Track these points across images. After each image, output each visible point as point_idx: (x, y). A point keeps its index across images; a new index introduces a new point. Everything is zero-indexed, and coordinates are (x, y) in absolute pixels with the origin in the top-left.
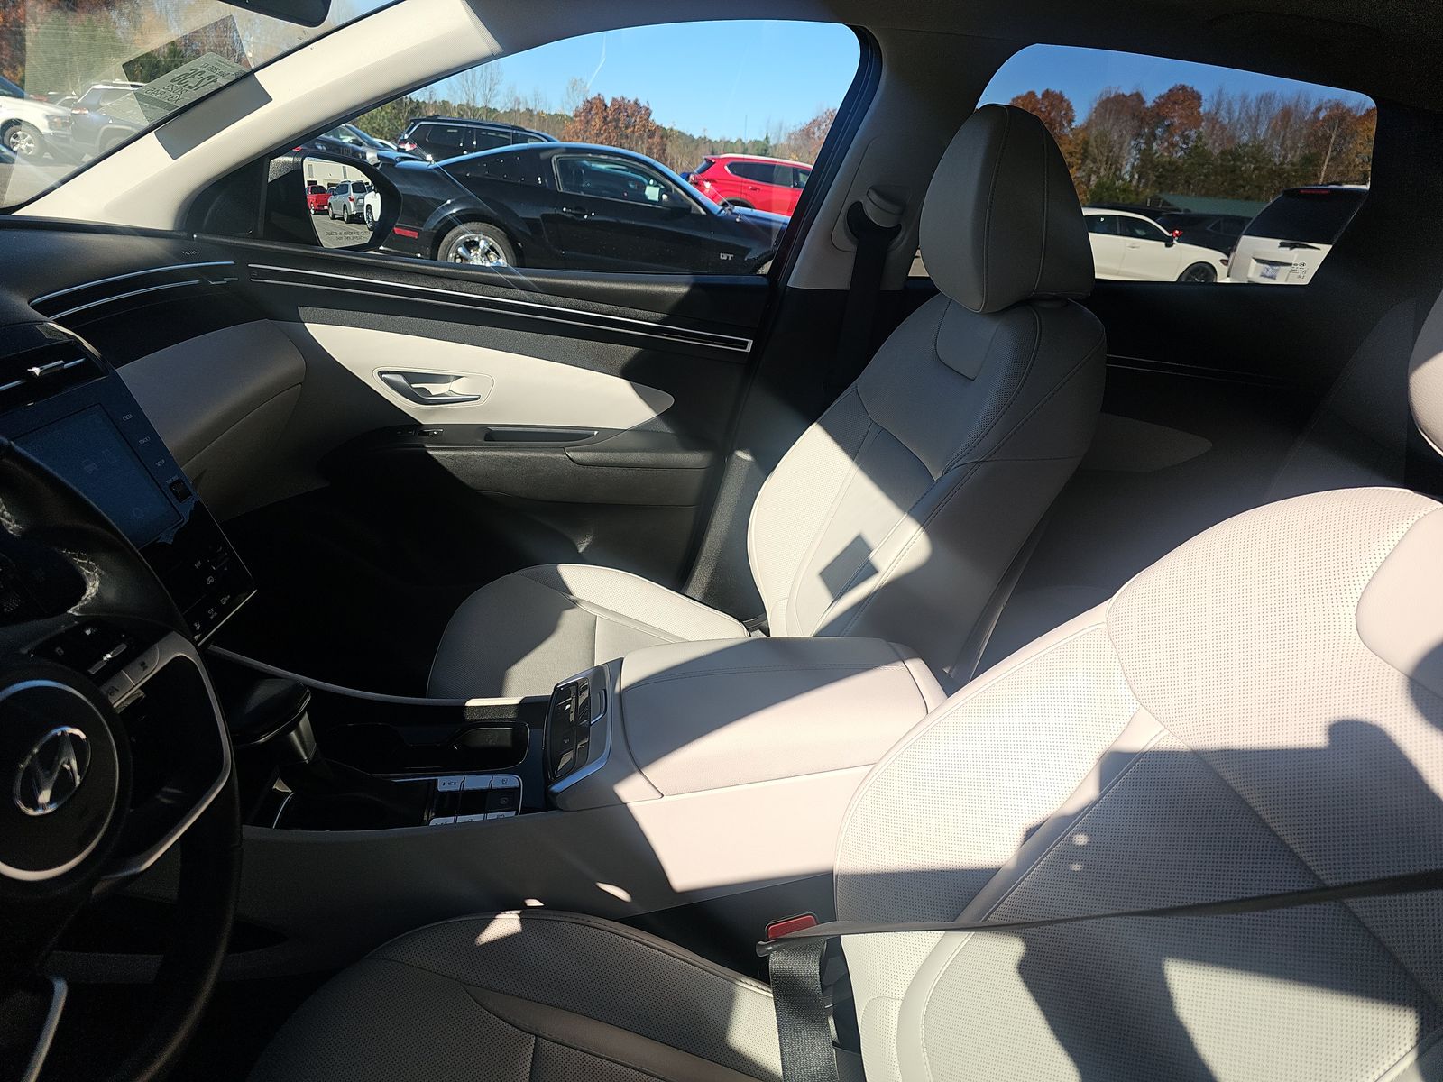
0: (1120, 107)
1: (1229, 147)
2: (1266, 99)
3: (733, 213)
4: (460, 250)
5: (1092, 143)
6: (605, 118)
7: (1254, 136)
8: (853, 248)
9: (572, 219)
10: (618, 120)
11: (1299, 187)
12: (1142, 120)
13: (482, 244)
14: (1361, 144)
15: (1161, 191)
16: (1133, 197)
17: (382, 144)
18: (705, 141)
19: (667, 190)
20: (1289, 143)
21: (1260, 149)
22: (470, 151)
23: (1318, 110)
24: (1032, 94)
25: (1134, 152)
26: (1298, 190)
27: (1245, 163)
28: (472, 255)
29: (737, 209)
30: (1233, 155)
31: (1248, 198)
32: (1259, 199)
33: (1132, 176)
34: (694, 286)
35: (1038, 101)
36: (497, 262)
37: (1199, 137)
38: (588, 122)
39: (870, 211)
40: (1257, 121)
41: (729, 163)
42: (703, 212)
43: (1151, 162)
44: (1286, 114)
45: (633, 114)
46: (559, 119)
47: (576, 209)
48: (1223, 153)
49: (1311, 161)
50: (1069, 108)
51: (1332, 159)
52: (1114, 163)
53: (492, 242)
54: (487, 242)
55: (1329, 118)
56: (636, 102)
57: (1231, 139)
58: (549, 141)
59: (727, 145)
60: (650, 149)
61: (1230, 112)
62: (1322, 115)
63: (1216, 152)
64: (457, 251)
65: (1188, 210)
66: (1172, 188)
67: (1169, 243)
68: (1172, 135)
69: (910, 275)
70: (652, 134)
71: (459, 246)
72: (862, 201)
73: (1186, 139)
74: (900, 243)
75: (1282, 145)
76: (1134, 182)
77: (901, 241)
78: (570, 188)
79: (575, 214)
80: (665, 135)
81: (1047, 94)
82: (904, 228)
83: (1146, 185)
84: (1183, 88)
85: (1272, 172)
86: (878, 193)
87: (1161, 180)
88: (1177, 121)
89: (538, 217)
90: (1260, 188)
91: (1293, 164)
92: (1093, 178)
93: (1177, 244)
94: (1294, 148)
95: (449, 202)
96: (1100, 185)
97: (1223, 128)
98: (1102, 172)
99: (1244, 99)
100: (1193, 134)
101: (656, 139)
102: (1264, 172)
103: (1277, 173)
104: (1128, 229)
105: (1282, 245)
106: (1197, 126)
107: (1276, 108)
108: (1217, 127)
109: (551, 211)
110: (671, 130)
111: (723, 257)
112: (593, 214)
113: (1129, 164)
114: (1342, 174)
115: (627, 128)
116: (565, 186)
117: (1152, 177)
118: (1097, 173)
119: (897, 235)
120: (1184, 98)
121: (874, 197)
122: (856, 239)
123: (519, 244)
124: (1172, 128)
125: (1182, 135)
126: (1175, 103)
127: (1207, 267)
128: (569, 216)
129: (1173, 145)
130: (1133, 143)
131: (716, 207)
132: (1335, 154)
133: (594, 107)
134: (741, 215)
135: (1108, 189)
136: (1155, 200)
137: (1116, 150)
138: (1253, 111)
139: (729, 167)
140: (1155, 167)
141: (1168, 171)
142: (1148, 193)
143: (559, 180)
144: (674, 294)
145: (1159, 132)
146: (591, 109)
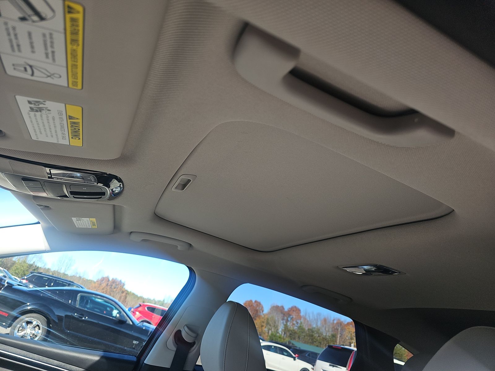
0: (278, 309)
1: (310, 328)
2: (319, 314)
3: (143, 326)
4: (24, 324)
5: (270, 320)
6: (107, 284)
7: (317, 325)
8: (175, 349)
9: (78, 318)
10: (112, 285)
11: (332, 345)
12: (284, 315)
13: (35, 323)
14: (347, 333)
15: (291, 339)
16: (282, 340)
17: (15, 278)
18: (141, 298)
19: (119, 313)
20: (327, 329)
21: (319, 330)
22: (49, 286)
23: (334, 320)
24: (251, 301)
25: (282, 325)
26: (332, 346)
27: (315, 334)
28: (28, 327)
29: (145, 324)
30: (311, 330)
31: (317, 346)
32: (321, 347)
33: (282, 333)
34: (102, 357)
35: (253, 303)
36: (38, 331)
37: (301, 323)
38: (101, 284)
39: (184, 334)
40: (317, 320)
41: (147, 306)
42: (131, 323)
43: (288, 329)
44: (325, 320)
45: (118, 285)
46: (91, 282)
47: (80, 315)
48: (309, 329)
49: (334, 336)
50: (262, 307)
51: (340, 336)
52: (276, 327)
53: (39, 323)
54: (37, 322)
55: (337, 323)
56: (121, 281)
57: (310, 325)
58: (82, 288)
59: (149, 300)
60: (120, 297)
61: (309, 316)
62: (335, 322)
63: (307, 329)
64: (22, 325)
65: (299, 348)
66: (294, 339)
67: (295, 359)
68: (293, 321)
69: (196, 364)
70: (123, 292)
71: (24, 322)
72: (181, 330)
73: (297, 323)
74: (194, 350)
75: (325, 329)
76: (283, 335)
77: (194, 349)
78: (81, 306)
79: (79, 317)
80: (127, 293)
81: (256, 301)
82: (196, 343)
83: (286, 336)
84: (296, 307)
85: (323, 338)
86: (188, 327)
87: (291, 336)
88: (294, 317)
89: (64, 315)
90: (320, 343)
91: (329, 336)
92: (270, 331)
93: (297, 360)
94: (329, 331)
95: (28, 304)
96: (272, 334)
97: (308, 321)
98: (273, 330)
99: (313, 313)
100: (299, 321)
101: (124, 294)
102: (321, 338)
103: (325, 339)
104: (281, 352)
105: (330, 365)
106: (300, 319)
107: (322, 318)
108: (306, 320)
109: (70, 314)
110: (130, 292)
111: (135, 342)
112: (87, 318)
113: (281, 329)
114: (344, 342)
115: (114, 288)
116: (80, 305)
117: (288, 334)
118: (271, 330)
119: (193, 346)
120: (295, 310)
121: (186, 329)
122: (177, 346)
123: (51, 325)
124: (293, 318)
125: (296, 322)
126: (293, 311)
127: (307, 370)
128: (77, 317)
129: (293, 324)
130: (282, 322)
131: (137, 322)
132: (340, 335)
133: (105, 280)
134: (146, 327)
135: (275, 336)
136: (289, 342)
137: (277, 322)
138: (316, 318)
139: (147, 308)
140: (289, 331)
141: (293, 333)
142: (287, 340)
143: (78, 302)
144: (91, 360)
145: (289, 319)
146: (104, 280)
